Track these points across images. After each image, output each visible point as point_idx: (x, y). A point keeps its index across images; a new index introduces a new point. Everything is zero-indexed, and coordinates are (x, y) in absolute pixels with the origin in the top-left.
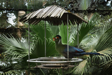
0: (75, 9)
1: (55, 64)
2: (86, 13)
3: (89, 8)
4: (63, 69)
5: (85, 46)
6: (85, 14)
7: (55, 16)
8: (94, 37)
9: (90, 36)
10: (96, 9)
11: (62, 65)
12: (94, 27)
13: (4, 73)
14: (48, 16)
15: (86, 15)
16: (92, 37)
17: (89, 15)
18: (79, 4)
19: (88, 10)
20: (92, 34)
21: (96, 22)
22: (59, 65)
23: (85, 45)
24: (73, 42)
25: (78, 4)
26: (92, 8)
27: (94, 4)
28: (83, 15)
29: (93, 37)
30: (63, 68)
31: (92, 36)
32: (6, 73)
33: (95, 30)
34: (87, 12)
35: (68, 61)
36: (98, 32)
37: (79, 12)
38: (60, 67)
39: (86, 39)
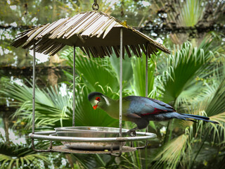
0: (170, 25)
1: (93, 145)
2: (194, 33)
3: (199, 22)
4: (110, 154)
5: (189, 104)
6: (191, 35)
7: (91, 35)
8: (209, 84)
9: (201, 83)
10: (214, 23)
11: (108, 146)
12: (209, 63)
13: (17, 160)
14: (75, 35)
15: (193, 37)
16: (205, 86)
17: (199, 37)
18: (179, 15)
19: (197, 26)
20: (205, 78)
21: (211, 52)
22: (101, 145)
23: (191, 101)
24: (162, 96)
25: (175, 15)
26: (207, 21)
27: (211, 13)
28: (188, 38)
29: (207, 84)
30: (110, 152)
31: (205, 83)
32: (22, 159)
33: (212, 69)
34: (195, 31)
35: (119, 138)
36: (218, 75)
37: (178, 32)
38: (103, 150)
39: (193, 89)
